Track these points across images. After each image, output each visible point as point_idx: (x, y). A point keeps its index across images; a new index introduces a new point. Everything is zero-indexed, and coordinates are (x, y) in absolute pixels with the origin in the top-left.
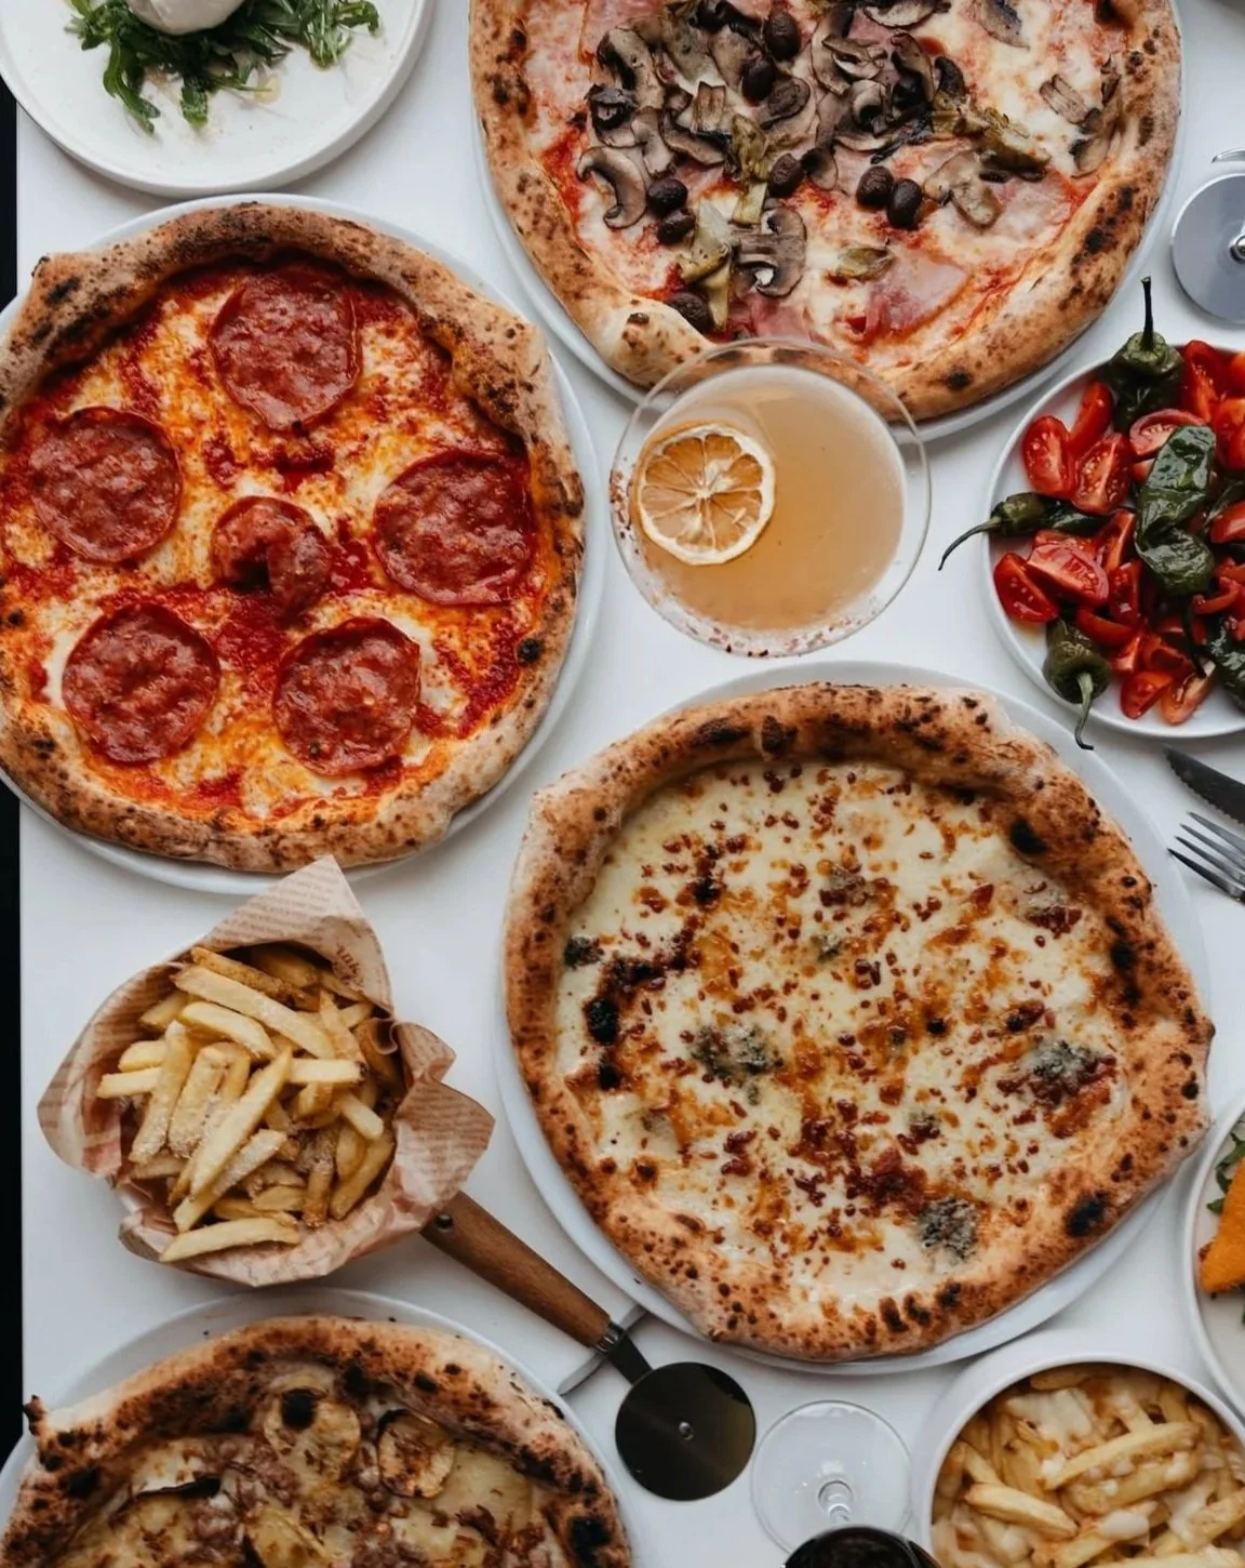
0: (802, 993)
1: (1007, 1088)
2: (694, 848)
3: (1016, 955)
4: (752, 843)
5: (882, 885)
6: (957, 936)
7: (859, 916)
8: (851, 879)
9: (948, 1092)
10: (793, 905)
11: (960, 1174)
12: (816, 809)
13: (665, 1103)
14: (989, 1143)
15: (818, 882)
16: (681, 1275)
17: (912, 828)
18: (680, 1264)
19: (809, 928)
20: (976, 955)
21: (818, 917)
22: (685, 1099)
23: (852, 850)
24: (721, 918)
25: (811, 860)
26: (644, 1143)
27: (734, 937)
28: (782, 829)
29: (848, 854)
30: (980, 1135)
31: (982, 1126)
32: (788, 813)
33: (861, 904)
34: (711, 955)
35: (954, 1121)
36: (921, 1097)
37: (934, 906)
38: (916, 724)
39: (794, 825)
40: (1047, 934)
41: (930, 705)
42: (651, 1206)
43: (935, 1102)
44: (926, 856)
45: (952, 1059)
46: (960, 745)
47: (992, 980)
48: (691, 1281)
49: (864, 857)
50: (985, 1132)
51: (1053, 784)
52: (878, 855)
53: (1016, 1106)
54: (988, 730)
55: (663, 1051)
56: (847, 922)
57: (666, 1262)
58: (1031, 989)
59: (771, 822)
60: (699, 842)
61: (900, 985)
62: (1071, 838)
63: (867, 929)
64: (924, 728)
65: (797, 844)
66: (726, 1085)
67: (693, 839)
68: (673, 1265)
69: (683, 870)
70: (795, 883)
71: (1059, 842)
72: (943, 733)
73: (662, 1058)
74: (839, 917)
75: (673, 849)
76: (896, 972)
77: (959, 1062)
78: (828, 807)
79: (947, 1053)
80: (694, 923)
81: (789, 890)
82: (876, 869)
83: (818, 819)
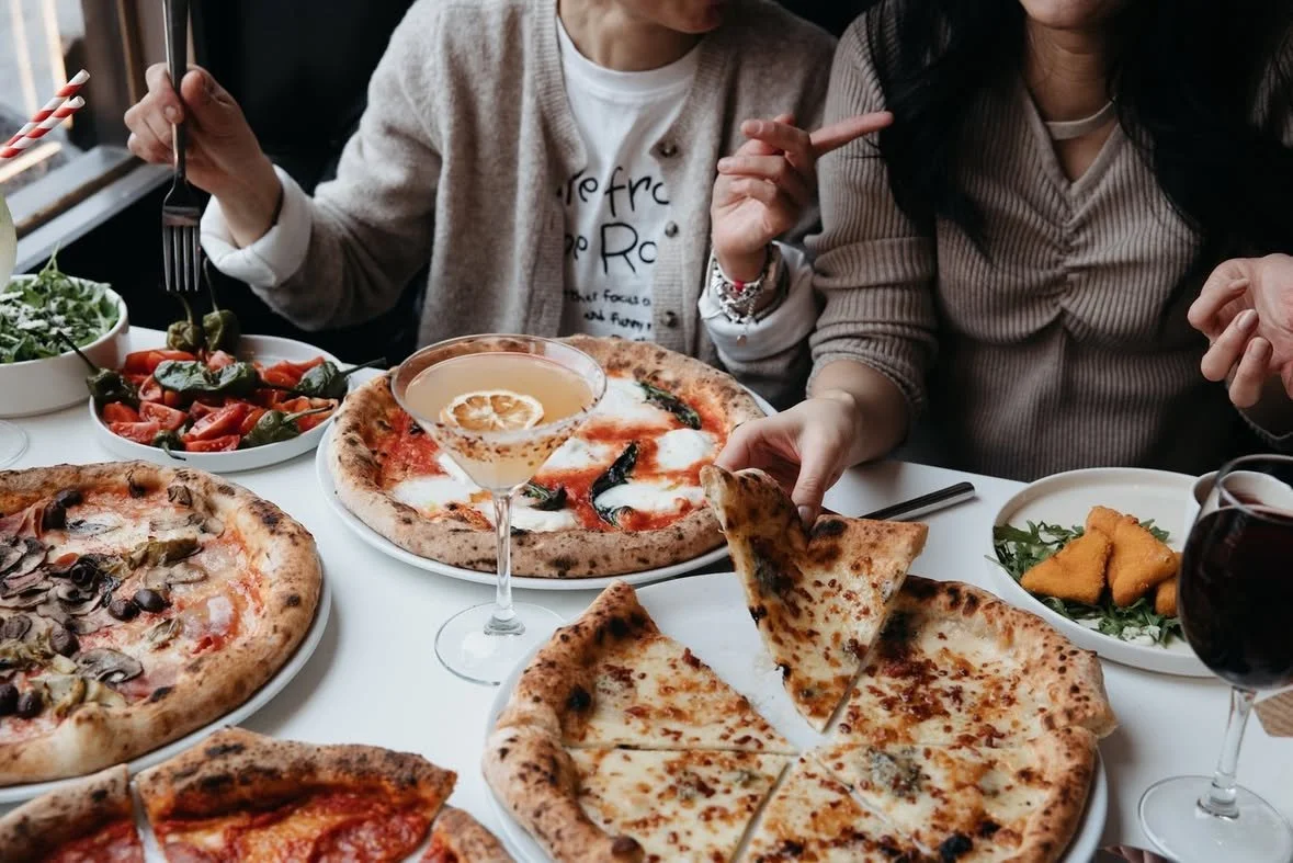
0: (807, 768)
1: (796, 613)
3: (663, 683)
4: (712, 850)
5: (671, 771)
6: (678, 714)
7: (705, 772)
8: (682, 788)
9: (821, 650)
11: (866, 612)
12: (650, 829)
13: (970, 790)
14: (835, 610)
15: (704, 803)
16: (1083, 693)
17: (613, 774)
18: (1079, 700)
19: (741, 793)
20: (682, 700)
21: (728, 792)
22: (955, 780)
23: (661, 796)
24: (802, 835)
25: (692, 813)
26: (1009, 788)
27: (807, 819)
28: (683, 840)
29: (666, 797)
30: (832, 617)
31: (827, 619)
32: (669, 843)
33: (695, 775)
34: (836, 825)
35: (837, 637)
36: (836, 664)
37: (667, 733)
38: (545, 773)
39: (675, 836)
40: (635, 676)
41: (525, 770)
42: (1043, 759)
43: (833, 653)
45: (798, 653)
48: (1080, 686)
49: (659, 787)
50: (829, 616)
51: (530, 693)
52: (651, 782)
53: (802, 603)
54: (518, 737)
55: (937, 810)
56: (715, 775)
57: (1087, 707)
58: (679, 667)
59: (685, 849)
61: (738, 726)
62: (560, 675)
63: (708, 763)
64: (545, 767)
65: (687, 826)
66: (920, 767)
68: (1083, 703)
70: (716, 815)
71: (568, 678)
72: (541, 756)
73: (943, 808)
74: (716, 781)
76: (731, 731)
77: (798, 648)
78: (640, 825)
79: (796, 658)
80: (823, 845)
81: (725, 816)
82: (662, 778)
83: (656, 826)
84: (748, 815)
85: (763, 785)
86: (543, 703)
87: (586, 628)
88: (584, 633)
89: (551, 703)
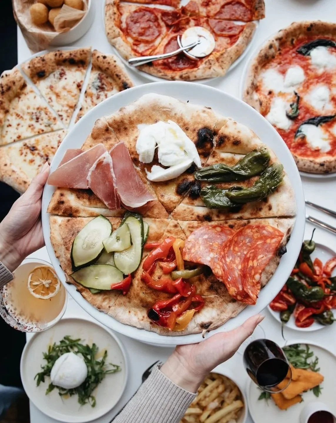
0: (62, 134)
2: (23, 149)
3: (67, 85)
4: (20, 135)
5: (38, 109)
6: (58, 95)
7: (43, 115)
8: (34, 114)
10: (36, 130)
12: (18, 118)
15: (33, 122)
19: (43, 127)
20: (64, 93)
21: (41, 124)
24: (39, 147)
25: (29, 122)
27: (45, 145)
28: (20, 127)
29: (29, 114)
32: (17, 124)
33: (40, 114)
34: (47, 152)
37: (50, 98)
38: (3, 89)
39: (19, 124)
40: (64, 77)
44: (35, 97)
46: (10, 82)
47: (69, 92)
49: (30, 111)
51: (29, 65)
52: (31, 108)
53: (103, 97)
54: (9, 75)
56: (44, 118)
58: (74, 84)
59: (17, 129)
60: (22, 148)
61: (64, 111)
62: (43, 64)
63: (47, 114)
65: (24, 124)
67: (21, 149)
69: (27, 153)
70: (32, 127)
71: (44, 67)
74: (42, 120)
75: (22, 154)
76: (62, 111)
78: (18, 115)
80: (39, 154)
81: (33, 129)
82: (34, 109)
83: (20, 118)
84: (37, 133)
85: (49, 129)
86: (30, 69)
87: (62, 56)
88: (61, 57)
89: (32, 70)
